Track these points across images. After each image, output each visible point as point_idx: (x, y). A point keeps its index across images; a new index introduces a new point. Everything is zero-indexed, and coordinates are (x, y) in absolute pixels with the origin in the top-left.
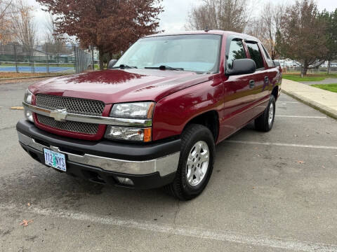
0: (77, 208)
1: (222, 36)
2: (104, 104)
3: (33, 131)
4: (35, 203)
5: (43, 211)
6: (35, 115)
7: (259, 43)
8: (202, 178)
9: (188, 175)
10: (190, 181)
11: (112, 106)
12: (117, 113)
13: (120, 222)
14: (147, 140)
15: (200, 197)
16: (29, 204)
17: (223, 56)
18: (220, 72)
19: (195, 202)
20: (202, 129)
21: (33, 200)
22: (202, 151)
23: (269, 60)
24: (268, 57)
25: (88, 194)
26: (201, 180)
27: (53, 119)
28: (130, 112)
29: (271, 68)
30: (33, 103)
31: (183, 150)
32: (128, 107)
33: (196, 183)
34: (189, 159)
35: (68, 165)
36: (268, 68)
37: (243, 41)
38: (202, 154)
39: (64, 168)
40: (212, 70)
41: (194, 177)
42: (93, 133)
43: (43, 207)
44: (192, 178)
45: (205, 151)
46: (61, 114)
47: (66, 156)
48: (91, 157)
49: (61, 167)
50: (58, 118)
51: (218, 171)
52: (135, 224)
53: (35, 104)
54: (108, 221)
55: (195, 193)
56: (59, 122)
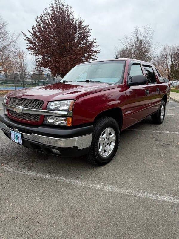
0: (30, 168)
1: (126, 61)
2: (43, 102)
3: (6, 120)
4: (6, 164)
5: (10, 169)
6: (8, 110)
7: (154, 67)
8: (110, 152)
9: (100, 150)
10: (101, 153)
11: (48, 103)
12: (51, 107)
13: (54, 178)
14: (69, 125)
15: (108, 164)
16: (3, 165)
17: (126, 75)
18: (124, 84)
19: (105, 167)
20: (110, 119)
21: (6, 162)
22: (110, 134)
23: (160, 78)
24: (160, 76)
25: (39, 160)
26: (109, 154)
27: (16, 112)
28: (59, 107)
29: (162, 83)
30: (7, 103)
31: (96, 133)
32: (58, 104)
33: (106, 155)
34: (100, 139)
35: (23, 141)
36: (159, 83)
37: (141, 65)
38: (111, 136)
39: (21, 143)
40: (118, 82)
41: (105, 151)
42: (37, 121)
43: (10, 167)
44: (103, 152)
45: (113, 135)
46: (20, 108)
47: (22, 135)
48: (41, 137)
49: (19, 142)
50: (18, 112)
51: (124, 148)
52: (63, 179)
53: (8, 104)
54: (47, 176)
55: (106, 161)
56: (19, 114)
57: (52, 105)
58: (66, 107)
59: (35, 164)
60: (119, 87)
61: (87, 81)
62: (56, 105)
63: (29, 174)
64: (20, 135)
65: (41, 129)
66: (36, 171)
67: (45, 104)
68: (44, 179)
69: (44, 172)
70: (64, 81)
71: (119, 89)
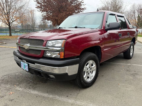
0: (34, 89)
1: (104, 12)
2: (44, 41)
3: (18, 54)
4: (18, 85)
5: (20, 89)
6: (19, 47)
7: (125, 17)
8: (92, 78)
9: (84, 76)
10: (85, 79)
11: (47, 42)
12: (49, 45)
15: (91, 88)
16: (15, 85)
17: (104, 22)
18: (103, 29)
19: (88, 90)
20: (92, 54)
22: (92, 65)
23: (130, 25)
24: (130, 24)
25: (41, 83)
26: (92, 79)
27: (24, 48)
29: (131, 29)
30: (19, 42)
31: (81, 64)
33: (89, 80)
34: (85, 68)
35: (29, 69)
36: (129, 29)
37: (116, 15)
38: (93, 66)
40: (98, 28)
41: (88, 78)
42: (39, 54)
43: (20, 87)
44: (87, 78)
45: (94, 65)
49: (26, 69)
50: (26, 48)
51: (103, 76)
52: (57, 97)
53: (19, 43)
55: (89, 85)
56: (27, 50)
57: (50, 43)
58: (60, 45)
59: (37, 85)
60: (99, 31)
61: (76, 27)
62: (53, 43)
63: (33, 93)
64: (27, 65)
65: (41, 60)
66: (38, 91)
67: (45, 42)
68: (43, 97)
69: (44, 92)
70: (60, 28)
71: (100, 32)
